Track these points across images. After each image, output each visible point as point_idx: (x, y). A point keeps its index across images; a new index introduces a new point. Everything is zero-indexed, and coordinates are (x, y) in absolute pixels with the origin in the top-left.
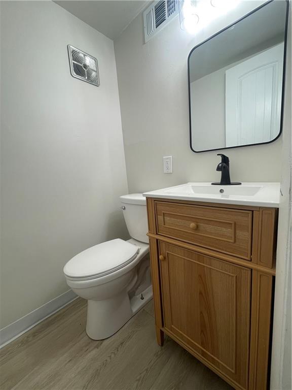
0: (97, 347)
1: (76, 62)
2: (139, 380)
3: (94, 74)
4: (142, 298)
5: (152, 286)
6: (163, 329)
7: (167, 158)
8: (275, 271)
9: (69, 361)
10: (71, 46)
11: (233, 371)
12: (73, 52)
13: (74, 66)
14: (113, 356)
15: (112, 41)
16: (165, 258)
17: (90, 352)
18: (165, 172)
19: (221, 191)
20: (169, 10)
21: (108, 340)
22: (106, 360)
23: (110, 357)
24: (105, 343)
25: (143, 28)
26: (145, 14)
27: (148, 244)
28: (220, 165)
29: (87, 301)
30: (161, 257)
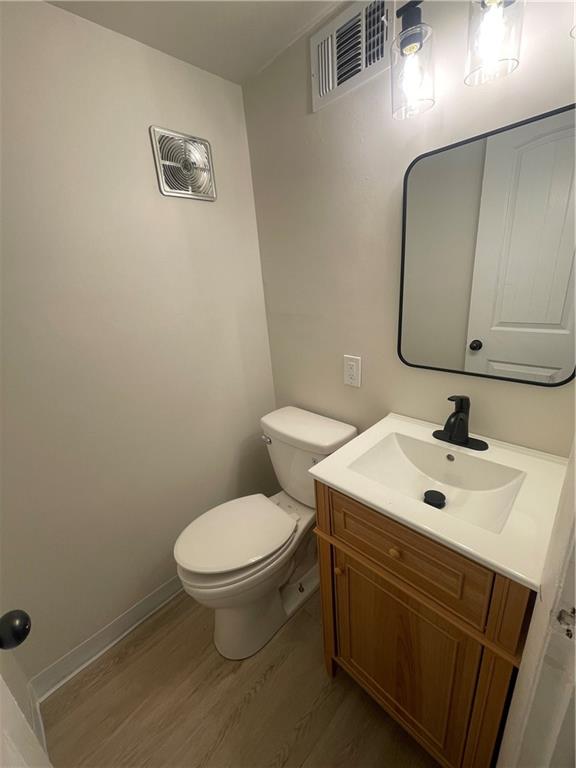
0: (234, 671)
1: (167, 163)
2: (299, 729)
3: (204, 177)
4: (301, 590)
5: (318, 565)
6: (336, 659)
7: (351, 360)
8: (520, 663)
9: (195, 691)
10: (157, 129)
11: (441, 746)
12: (163, 139)
13: (164, 171)
14: (258, 688)
15: (240, 88)
16: (343, 571)
17: (222, 678)
18: (346, 382)
19: (450, 458)
20: (368, 48)
21: (250, 660)
22: (249, 694)
23: (255, 688)
24: (245, 664)
25: (310, 75)
26: (314, 42)
27: (313, 509)
28: (453, 420)
29: (214, 612)
30: (337, 570)
